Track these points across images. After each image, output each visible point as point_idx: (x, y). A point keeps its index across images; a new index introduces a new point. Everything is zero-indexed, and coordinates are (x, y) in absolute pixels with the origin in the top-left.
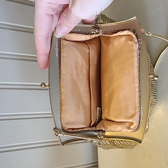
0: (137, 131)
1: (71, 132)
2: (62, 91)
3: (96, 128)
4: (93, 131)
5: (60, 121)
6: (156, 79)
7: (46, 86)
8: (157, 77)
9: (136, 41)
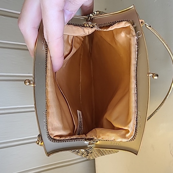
0: (133, 140)
1: (59, 140)
2: (48, 90)
3: (86, 136)
4: (83, 140)
5: (45, 127)
6: (156, 78)
7: (31, 84)
8: (157, 76)
9: (134, 34)
